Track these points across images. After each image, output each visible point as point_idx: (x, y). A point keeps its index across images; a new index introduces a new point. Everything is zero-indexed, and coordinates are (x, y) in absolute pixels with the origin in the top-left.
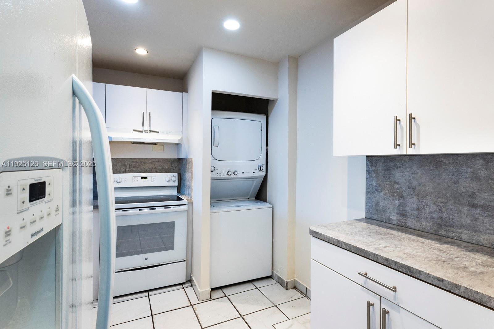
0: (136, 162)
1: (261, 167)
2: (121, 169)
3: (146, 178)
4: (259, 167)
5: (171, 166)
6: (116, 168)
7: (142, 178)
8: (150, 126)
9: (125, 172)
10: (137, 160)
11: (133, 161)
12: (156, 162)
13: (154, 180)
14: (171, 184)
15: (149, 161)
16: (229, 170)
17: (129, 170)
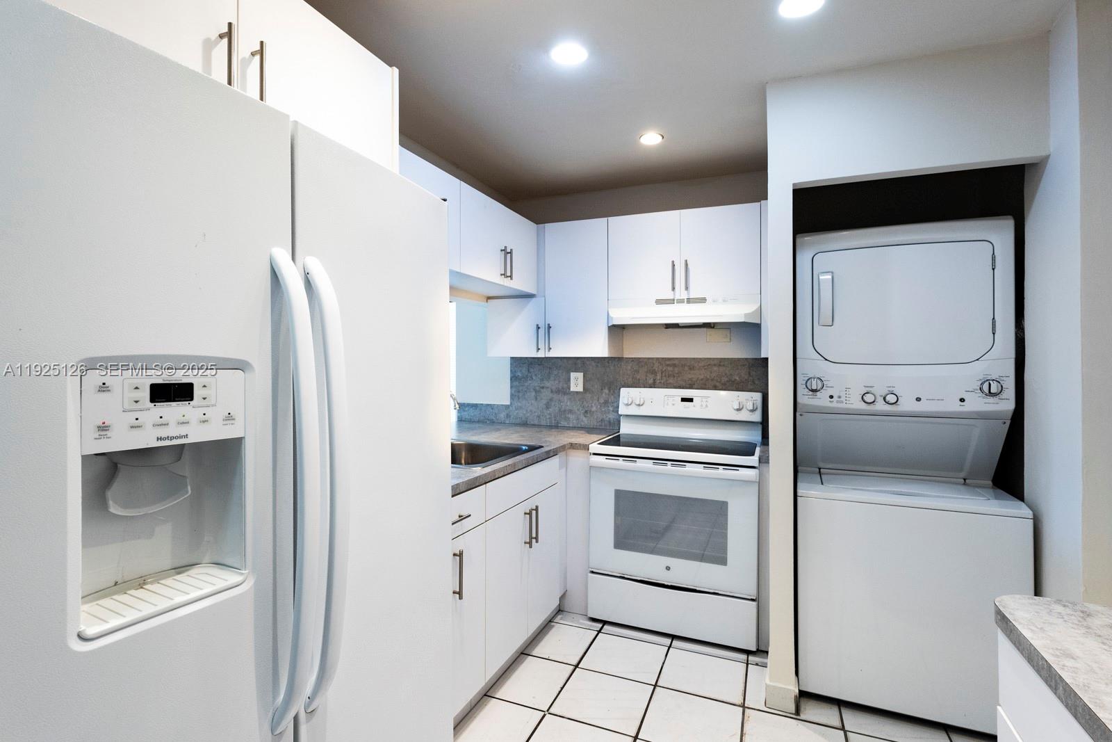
0: (674, 365)
1: (990, 384)
2: (646, 379)
3: (691, 400)
4: (982, 384)
5: (749, 374)
6: (638, 377)
7: (684, 400)
8: (687, 288)
9: (653, 386)
10: (676, 362)
11: (668, 363)
12: (715, 365)
13: (707, 406)
14: (744, 416)
15: (700, 365)
16: (869, 389)
17: (661, 383)
